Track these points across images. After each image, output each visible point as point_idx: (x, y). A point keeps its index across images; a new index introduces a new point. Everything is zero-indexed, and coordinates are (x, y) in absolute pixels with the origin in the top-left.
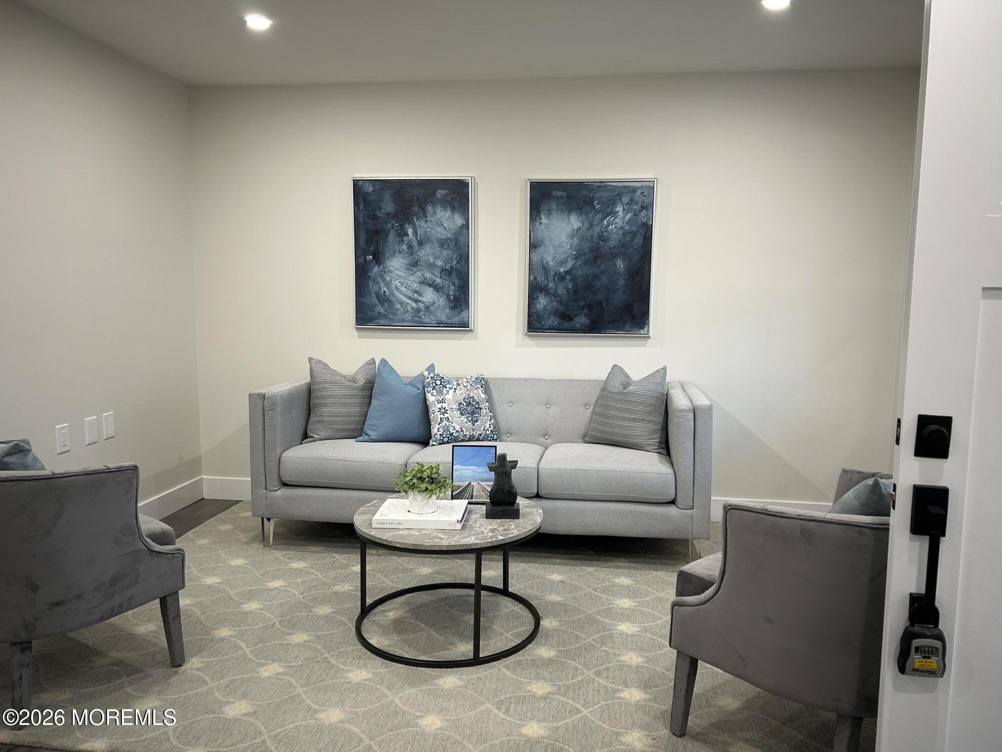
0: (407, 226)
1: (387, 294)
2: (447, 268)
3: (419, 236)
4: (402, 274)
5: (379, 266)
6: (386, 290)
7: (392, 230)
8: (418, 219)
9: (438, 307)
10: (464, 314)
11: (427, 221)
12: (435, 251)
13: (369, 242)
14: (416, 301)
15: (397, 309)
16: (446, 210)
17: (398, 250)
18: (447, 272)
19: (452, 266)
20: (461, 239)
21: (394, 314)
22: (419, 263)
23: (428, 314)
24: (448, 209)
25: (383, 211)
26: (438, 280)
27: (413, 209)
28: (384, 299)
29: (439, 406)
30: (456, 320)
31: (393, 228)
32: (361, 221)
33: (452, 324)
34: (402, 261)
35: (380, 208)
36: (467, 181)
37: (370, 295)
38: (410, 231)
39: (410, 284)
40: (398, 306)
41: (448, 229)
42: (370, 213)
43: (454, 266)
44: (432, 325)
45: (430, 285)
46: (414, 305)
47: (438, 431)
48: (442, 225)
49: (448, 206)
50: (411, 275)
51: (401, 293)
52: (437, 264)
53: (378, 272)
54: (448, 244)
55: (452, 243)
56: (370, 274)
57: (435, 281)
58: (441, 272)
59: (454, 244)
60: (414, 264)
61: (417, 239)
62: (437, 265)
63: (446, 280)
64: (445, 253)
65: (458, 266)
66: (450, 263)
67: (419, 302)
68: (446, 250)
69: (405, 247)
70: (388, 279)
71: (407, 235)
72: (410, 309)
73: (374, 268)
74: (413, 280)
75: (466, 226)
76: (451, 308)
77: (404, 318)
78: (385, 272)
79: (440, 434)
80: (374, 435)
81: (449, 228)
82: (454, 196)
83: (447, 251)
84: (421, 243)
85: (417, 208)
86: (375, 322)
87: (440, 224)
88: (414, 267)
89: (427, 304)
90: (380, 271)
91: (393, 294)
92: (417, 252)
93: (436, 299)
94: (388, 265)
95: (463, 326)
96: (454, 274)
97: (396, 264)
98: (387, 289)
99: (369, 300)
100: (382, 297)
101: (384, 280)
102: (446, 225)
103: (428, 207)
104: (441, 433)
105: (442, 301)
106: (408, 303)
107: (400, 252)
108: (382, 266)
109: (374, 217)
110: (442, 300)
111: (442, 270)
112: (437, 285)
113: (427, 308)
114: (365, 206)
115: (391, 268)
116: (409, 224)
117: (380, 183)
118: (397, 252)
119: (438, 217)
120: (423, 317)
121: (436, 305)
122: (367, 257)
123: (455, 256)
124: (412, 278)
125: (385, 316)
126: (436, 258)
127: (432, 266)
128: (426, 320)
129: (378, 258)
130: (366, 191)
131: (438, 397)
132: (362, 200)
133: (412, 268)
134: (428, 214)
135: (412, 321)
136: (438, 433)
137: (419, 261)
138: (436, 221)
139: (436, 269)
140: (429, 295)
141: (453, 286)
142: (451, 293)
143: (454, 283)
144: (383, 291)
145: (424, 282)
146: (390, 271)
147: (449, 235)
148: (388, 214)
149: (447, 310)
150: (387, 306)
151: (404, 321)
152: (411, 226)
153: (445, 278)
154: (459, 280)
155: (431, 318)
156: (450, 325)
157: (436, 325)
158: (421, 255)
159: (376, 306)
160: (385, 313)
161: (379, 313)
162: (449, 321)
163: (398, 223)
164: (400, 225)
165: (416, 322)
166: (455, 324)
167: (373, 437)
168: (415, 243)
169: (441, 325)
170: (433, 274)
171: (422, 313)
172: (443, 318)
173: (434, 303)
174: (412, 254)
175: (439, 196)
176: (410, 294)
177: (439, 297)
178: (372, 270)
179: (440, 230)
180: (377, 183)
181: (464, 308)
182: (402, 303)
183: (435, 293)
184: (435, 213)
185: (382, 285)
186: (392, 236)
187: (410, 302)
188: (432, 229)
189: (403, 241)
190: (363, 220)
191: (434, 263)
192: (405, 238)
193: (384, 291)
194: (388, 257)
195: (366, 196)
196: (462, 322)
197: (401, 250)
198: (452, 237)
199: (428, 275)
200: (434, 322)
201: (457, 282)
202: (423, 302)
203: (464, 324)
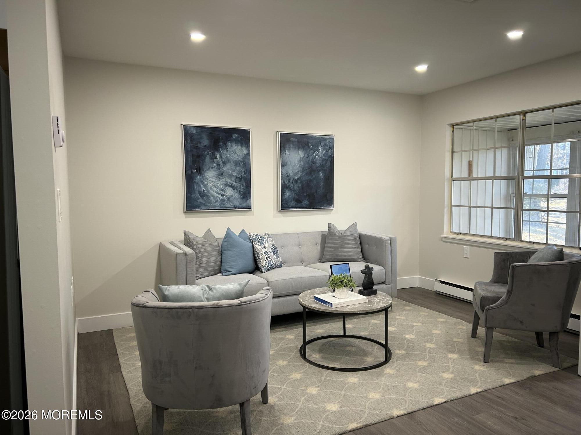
0: (216, 153)
1: (205, 191)
2: (239, 177)
3: (223, 159)
4: (214, 180)
5: (200, 176)
7: (207, 156)
8: (222, 150)
9: (234, 198)
10: (248, 201)
11: (227, 151)
12: (232, 168)
13: (194, 162)
14: (222, 195)
15: (211, 200)
16: (238, 145)
17: (211, 166)
18: (239, 179)
19: (241, 176)
20: (246, 161)
21: (210, 203)
22: (223, 174)
23: (229, 202)
24: (239, 145)
25: (202, 144)
26: (234, 183)
27: (220, 144)
28: (203, 195)
30: (244, 205)
31: (208, 154)
32: (189, 149)
33: (243, 207)
34: (214, 173)
35: (200, 143)
36: (249, 130)
37: (195, 192)
38: (218, 156)
39: (219, 186)
40: (212, 198)
41: (239, 156)
42: (195, 145)
43: (243, 175)
44: (231, 208)
45: (230, 186)
46: (221, 197)
48: (236, 153)
49: (239, 143)
50: (219, 181)
51: (214, 191)
52: (233, 174)
53: (200, 179)
54: (240, 164)
56: (195, 180)
57: (232, 184)
58: (236, 179)
59: (243, 164)
60: (221, 175)
63: (239, 183)
64: (238, 168)
65: (245, 175)
66: (240, 174)
67: (224, 195)
69: (215, 165)
70: (206, 183)
71: (216, 158)
72: (218, 200)
73: (197, 177)
74: (220, 184)
75: (248, 154)
76: (242, 199)
77: (215, 205)
78: (204, 179)
82: (242, 138)
84: (224, 163)
85: (222, 144)
86: (198, 208)
89: (228, 197)
91: (208, 192)
92: (222, 167)
93: (233, 194)
94: (205, 175)
95: (248, 208)
96: (243, 180)
97: (210, 175)
98: (205, 188)
99: (194, 196)
101: (203, 183)
102: (238, 153)
103: (228, 143)
105: (236, 195)
106: (218, 197)
108: (202, 176)
109: (197, 148)
112: (234, 186)
113: (228, 199)
114: (191, 141)
115: (208, 177)
116: (218, 152)
117: (200, 129)
118: (211, 168)
119: (234, 149)
120: (226, 204)
122: (193, 170)
123: (243, 170)
125: (204, 204)
126: (233, 171)
127: (230, 176)
128: (228, 205)
129: (200, 171)
130: (192, 132)
131: (262, 246)
132: (190, 138)
133: (219, 177)
134: (228, 147)
136: (266, 265)
138: (232, 151)
139: (233, 177)
140: (229, 192)
141: (243, 186)
142: (242, 190)
143: (243, 185)
144: (203, 190)
145: (226, 185)
146: (207, 179)
147: (240, 159)
148: (205, 146)
149: (240, 200)
150: (205, 199)
151: (215, 206)
154: (245, 183)
155: (231, 205)
156: (241, 208)
157: (233, 208)
158: (225, 170)
159: (199, 198)
160: (205, 203)
161: (201, 203)
162: (241, 206)
163: (211, 152)
165: (222, 207)
168: (221, 163)
169: (236, 208)
170: (231, 180)
171: (226, 202)
172: (237, 204)
173: (232, 196)
174: (219, 169)
175: (234, 138)
176: (219, 191)
177: (235, 193)
179: (235, 156)
180: (198, 128)
181: (248, 198)
182: (214, 197)
183: (232, 190)
184: (232, 146)
185: (202, 186)
186: (207, 159)
188: (230, 155)
189: (214, 162)
192: (215, 160)
194: (206, 171)
195: (192, 135)
196: (248, 206)
197: (213, 167)
198: (242, 160)
199: (229, 181)
200: (232, 206)
202: (226, 196)
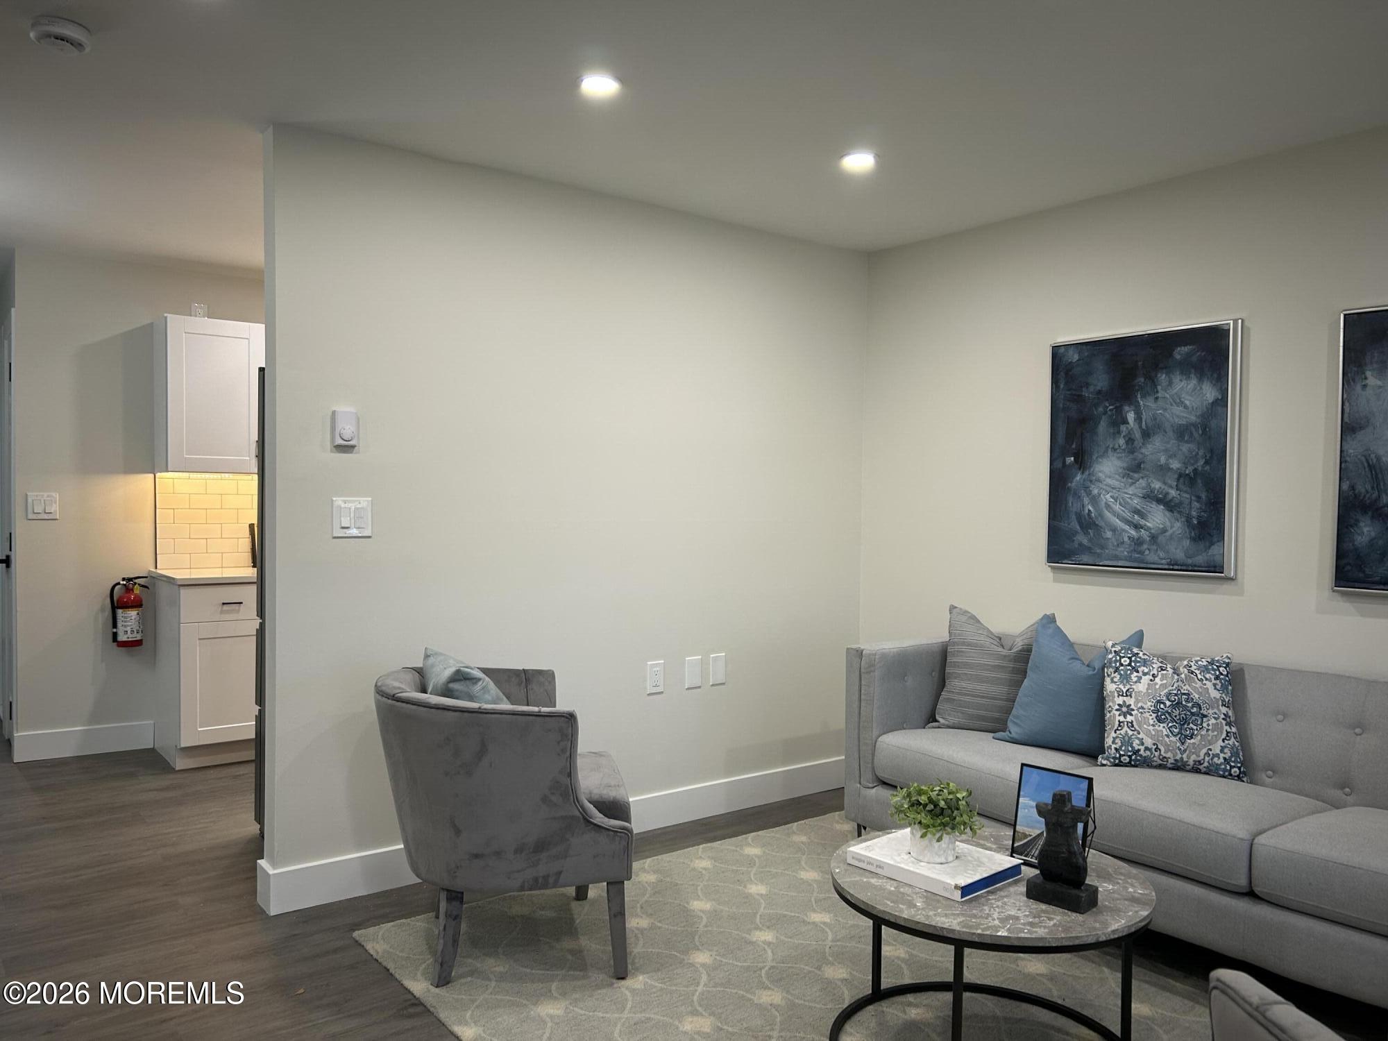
0: (1126, 408)
1: (1093, 515)
2: (1187, 472)
3: (1144, 423)
4: (1116, 484)
5: (1083, 473)
6: (1091, 508)
7: (1103, 417)
8: (1143, 396)
9: (1171, 537)
10: (1215, 550)
11: (1157, 398)
12: (1169, 446)
13: (1070, 436)
14: (1137, 527)
15: (1108, 539)
16: (1188, 378)
17: (1111, 446)
18: (1187, 479)
19: (1195, 470)
20: (1213, 423)
21: (1102, 547)
22: (1142, 466)
23: (1155, 547)
24: (1192, 376)
25: (1092, 389)
26: (1173, 493)
27: (1136, 381)
28: (1088, 524)
29: (1120, 700)
30: (1200, 559)
31: (1105, 413)
32: (1061, 406)
33: (1195, 566)
34: (1118, 463)
35: (1087, 385)
36: (1226, 328)
37: (1068, 517)
38: (1131, 416)
39: (1129, 500)
40: (1109, 534)
41: (1190, 409)
42: (1074, 392)
43: (1200, 469)
44: (1160, 566)
45: (1159, 501)
46: (1133, 532)
47: (1114, 742)
48: (1182, 402)
49: (1193, 371)
50: (1131, 485)
51: (1114, 513)
52: (1171, 466)
53: (1082, 481)
54: (1191, 434)
55: (1197, 430)
56: (1070, 484)
57: (1167, 493)
58: (1178, 480)
59: (1200, 432)
60: (1135, 468)
61: (1140, 427)
62: (1172, 468)
63: (1186, 492)
64: (1185, 448)
65: (1207, 468)
66: (1193, 465)
67: (1142, 528)
68: (1187, 442)
69: (1122, 441)
70: (1095, 492)
71: (1125, 422)
72: (1126, 539)
73: (1075, 476)
74: (1133, 493)
75: (1222, 402)
76: (1193, 540)
77: (1117, 553)
78: (1091, 481)
79: (1116, 749)
80: (1017, 733)
81: (1193, 407)
82: (1203, 354)
83: (1189, 445)
84: (1146, 434)
85: (1142, 380)
86: (1074, 559)
87: (1178, 401)
88: (1135, 472)
89: (1153, 531)
90: (1084, 480)
91: (1101, 515)
92: (1140, 448)
93: (1168, 524)
94: (1097, 469)
95: (1212, 569)
96: (1199, 481)
97: (1108, 468)
98: (1093, 506)
99: (1066, 525)
100: (1085, 519)
101: (1089, 493)
102: (1187, 402)
103: (1159, 375)
104: (1117, 746)
105: (1177, 527)
106: (1124, 530)
107: (1114, 450)
108: (1087, 473)
109: (1078, 399)
110: (1178, 524)
111: (1180, 476)
112: (1171, 501)
113: (1154, 538)
114: (1066, 383)
115: (1100, 474)
116: (1130, 405)
117: (1088, 347)
118: (1110, 450)
119: (1175, 391)
120: (1147, 552)
121: (1168, 534)
122: (1067, 459)
123: (1201, 453)
124: (1131, 490)
125: (1088, 550)
126: (1170, 457)
127: (1163, 470)
128: (1151, 557)
129: (1082, 461)
130: (1070, 360)
131: (1121, 686)
132: (1064, 376)
133: (1131, 474)
134: (1159, 388)
135: (1129, 559)
136: (1113, 746)
137: (1144, 462)
138: (1172, 396)
139: (1169, 474)
140: (1158, 518)
141: (1198, 502)
142: (1194, 514)
143: (1199, 498)
144: (1087, 511)
145: (1150, 496)
146: (1099, 480)
147: (1193, 418)
148: (1099, 392)
149: (1187, 543)
150: (1092, 534)
151: (1117, 558)
152: (1133, 407)
153: (1185, 489)
154: (1207, 491)
155: (1159, 556)
156: (1190, 568)
157: (1166, 567)
158: (1146, 453)
159: (1077, 532)
160: (1090, 545)
161: (1081, 544)
162: (1190, 561)
163: (1112, 405)
164: (1116, 408)
165: (1135, 560)
166: (1199, 567)
167: (1014, 735)
168: (1138, 435)
169: (1176, 567)
170: (1165, 483)
171: (1145, 546)
172: (1179, 555)
173: (1164, 531)
174: (1132, 452)
175: (1178, 357)
176: (1128, 515)
177: (1173, 520)
178: (1073, 479)
179: (1178, 410)
180: (1084, 347)
181: (1215, 540)
182: (1114, 530)
183: (1167, 514)
184: (1170, 383)
185: (1086, 500)
186: (1103, 427)
187: (1127, 527)
188: (1165, 410)
189: (1119, 432)
190: (1064, 404)
191: (1167, 464)
192: (1123, 428)
193: (1089, 511)
194: (1097, 458)
195: (1069, 368)
196: (1212, 564)
197: (1117, 446)
198: (1198, 421)
199: (1157, 485)
200: (1164, 561)
201: (1203, 496)
202: (1148, 529)
203: (1215, 567)
